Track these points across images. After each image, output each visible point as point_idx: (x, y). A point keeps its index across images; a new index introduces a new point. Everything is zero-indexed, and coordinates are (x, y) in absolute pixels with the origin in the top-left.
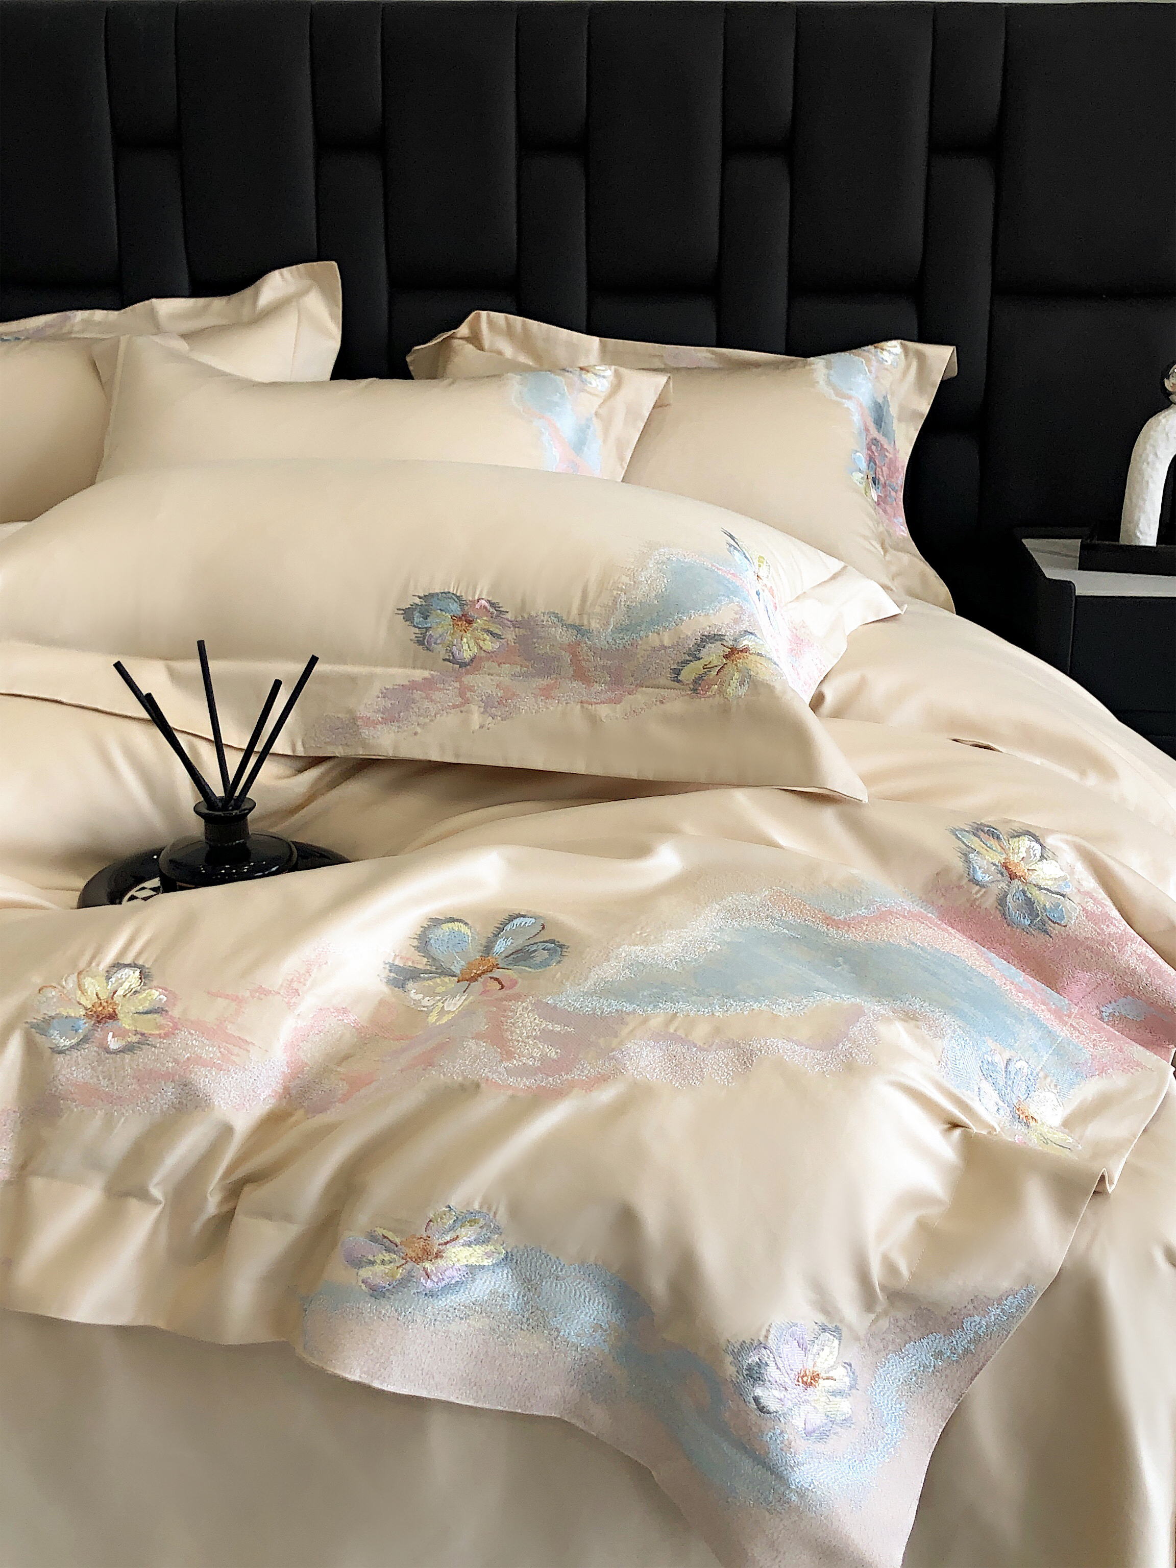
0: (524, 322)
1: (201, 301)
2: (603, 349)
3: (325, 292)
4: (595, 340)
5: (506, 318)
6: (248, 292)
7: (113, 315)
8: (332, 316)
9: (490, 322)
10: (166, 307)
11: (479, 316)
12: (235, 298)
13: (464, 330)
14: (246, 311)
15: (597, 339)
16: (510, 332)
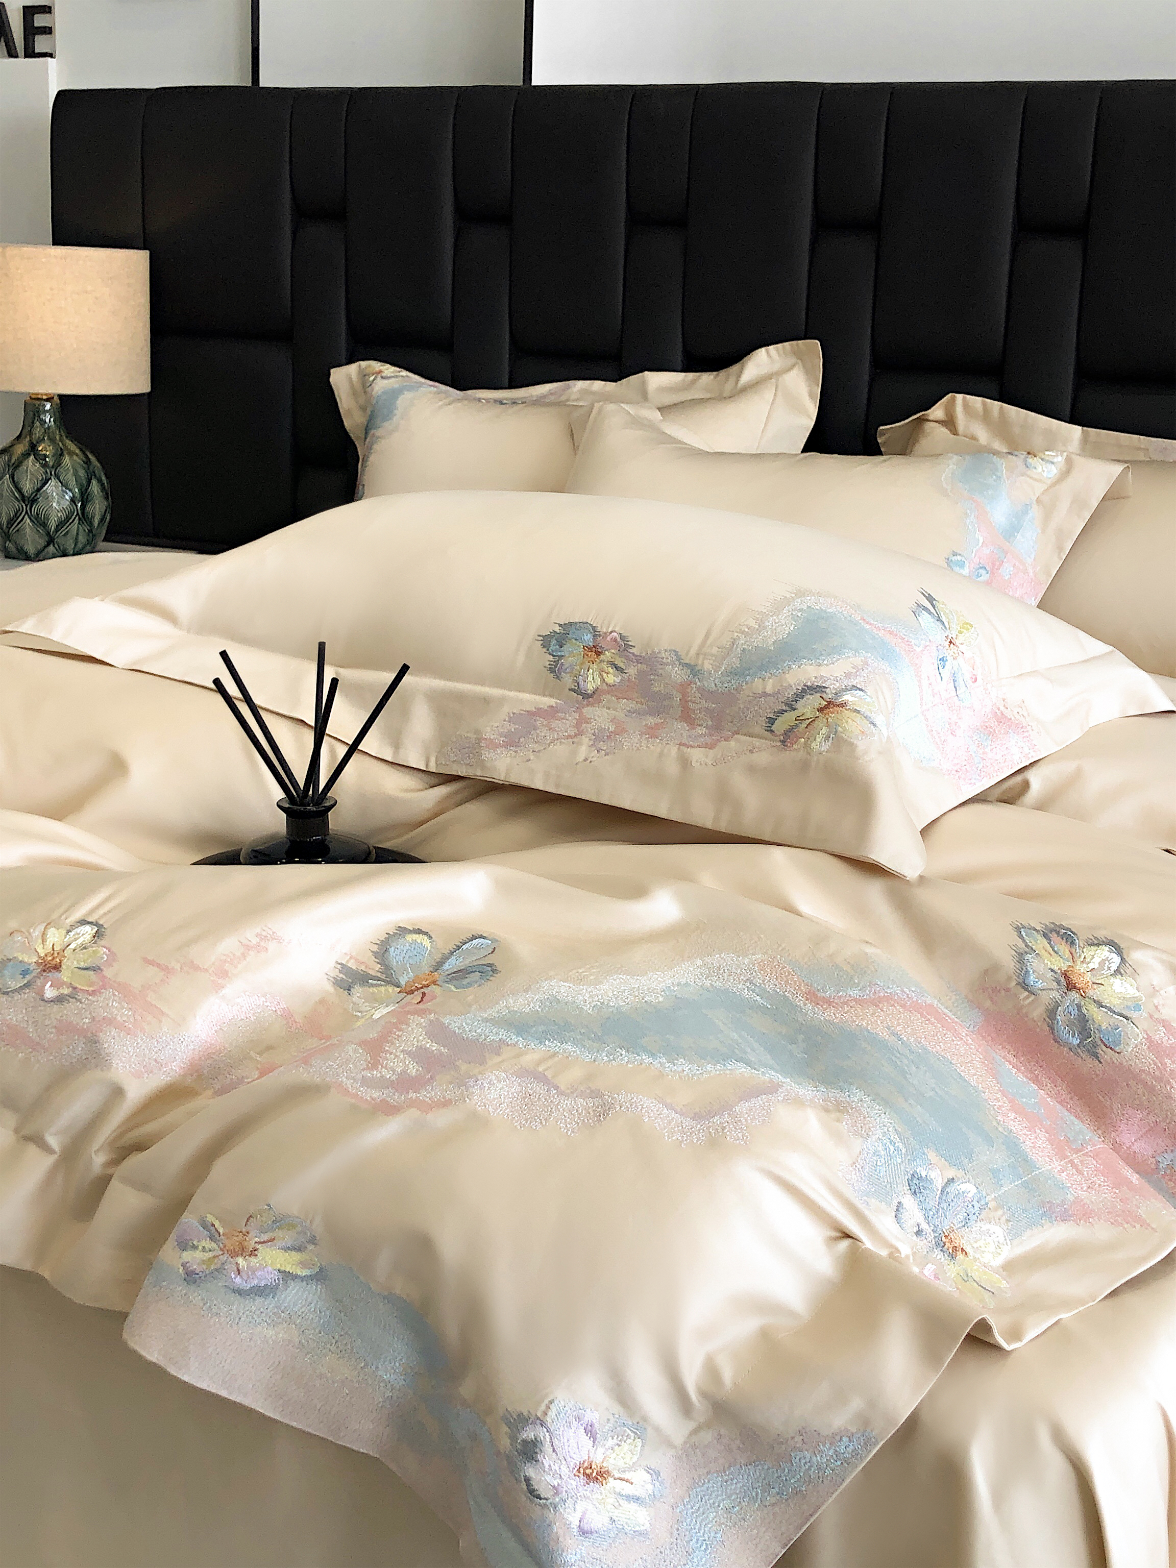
0: (1001, 407)
1: (691, 376)
2: (1085, 440)
3: (808, 372)
4: (1076, 431)
5: (984, 404)
6: (735, 368)
7: (610, 386)
8: (811, 395)
9: (966, 405)
10: (656, 380)
11: (954, 399)
12: (723, 373)
13: (937, 412)
14: (729, 387)
15: (1081, 428)
16: (986, 417)
